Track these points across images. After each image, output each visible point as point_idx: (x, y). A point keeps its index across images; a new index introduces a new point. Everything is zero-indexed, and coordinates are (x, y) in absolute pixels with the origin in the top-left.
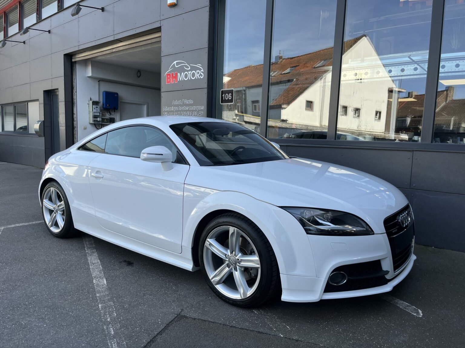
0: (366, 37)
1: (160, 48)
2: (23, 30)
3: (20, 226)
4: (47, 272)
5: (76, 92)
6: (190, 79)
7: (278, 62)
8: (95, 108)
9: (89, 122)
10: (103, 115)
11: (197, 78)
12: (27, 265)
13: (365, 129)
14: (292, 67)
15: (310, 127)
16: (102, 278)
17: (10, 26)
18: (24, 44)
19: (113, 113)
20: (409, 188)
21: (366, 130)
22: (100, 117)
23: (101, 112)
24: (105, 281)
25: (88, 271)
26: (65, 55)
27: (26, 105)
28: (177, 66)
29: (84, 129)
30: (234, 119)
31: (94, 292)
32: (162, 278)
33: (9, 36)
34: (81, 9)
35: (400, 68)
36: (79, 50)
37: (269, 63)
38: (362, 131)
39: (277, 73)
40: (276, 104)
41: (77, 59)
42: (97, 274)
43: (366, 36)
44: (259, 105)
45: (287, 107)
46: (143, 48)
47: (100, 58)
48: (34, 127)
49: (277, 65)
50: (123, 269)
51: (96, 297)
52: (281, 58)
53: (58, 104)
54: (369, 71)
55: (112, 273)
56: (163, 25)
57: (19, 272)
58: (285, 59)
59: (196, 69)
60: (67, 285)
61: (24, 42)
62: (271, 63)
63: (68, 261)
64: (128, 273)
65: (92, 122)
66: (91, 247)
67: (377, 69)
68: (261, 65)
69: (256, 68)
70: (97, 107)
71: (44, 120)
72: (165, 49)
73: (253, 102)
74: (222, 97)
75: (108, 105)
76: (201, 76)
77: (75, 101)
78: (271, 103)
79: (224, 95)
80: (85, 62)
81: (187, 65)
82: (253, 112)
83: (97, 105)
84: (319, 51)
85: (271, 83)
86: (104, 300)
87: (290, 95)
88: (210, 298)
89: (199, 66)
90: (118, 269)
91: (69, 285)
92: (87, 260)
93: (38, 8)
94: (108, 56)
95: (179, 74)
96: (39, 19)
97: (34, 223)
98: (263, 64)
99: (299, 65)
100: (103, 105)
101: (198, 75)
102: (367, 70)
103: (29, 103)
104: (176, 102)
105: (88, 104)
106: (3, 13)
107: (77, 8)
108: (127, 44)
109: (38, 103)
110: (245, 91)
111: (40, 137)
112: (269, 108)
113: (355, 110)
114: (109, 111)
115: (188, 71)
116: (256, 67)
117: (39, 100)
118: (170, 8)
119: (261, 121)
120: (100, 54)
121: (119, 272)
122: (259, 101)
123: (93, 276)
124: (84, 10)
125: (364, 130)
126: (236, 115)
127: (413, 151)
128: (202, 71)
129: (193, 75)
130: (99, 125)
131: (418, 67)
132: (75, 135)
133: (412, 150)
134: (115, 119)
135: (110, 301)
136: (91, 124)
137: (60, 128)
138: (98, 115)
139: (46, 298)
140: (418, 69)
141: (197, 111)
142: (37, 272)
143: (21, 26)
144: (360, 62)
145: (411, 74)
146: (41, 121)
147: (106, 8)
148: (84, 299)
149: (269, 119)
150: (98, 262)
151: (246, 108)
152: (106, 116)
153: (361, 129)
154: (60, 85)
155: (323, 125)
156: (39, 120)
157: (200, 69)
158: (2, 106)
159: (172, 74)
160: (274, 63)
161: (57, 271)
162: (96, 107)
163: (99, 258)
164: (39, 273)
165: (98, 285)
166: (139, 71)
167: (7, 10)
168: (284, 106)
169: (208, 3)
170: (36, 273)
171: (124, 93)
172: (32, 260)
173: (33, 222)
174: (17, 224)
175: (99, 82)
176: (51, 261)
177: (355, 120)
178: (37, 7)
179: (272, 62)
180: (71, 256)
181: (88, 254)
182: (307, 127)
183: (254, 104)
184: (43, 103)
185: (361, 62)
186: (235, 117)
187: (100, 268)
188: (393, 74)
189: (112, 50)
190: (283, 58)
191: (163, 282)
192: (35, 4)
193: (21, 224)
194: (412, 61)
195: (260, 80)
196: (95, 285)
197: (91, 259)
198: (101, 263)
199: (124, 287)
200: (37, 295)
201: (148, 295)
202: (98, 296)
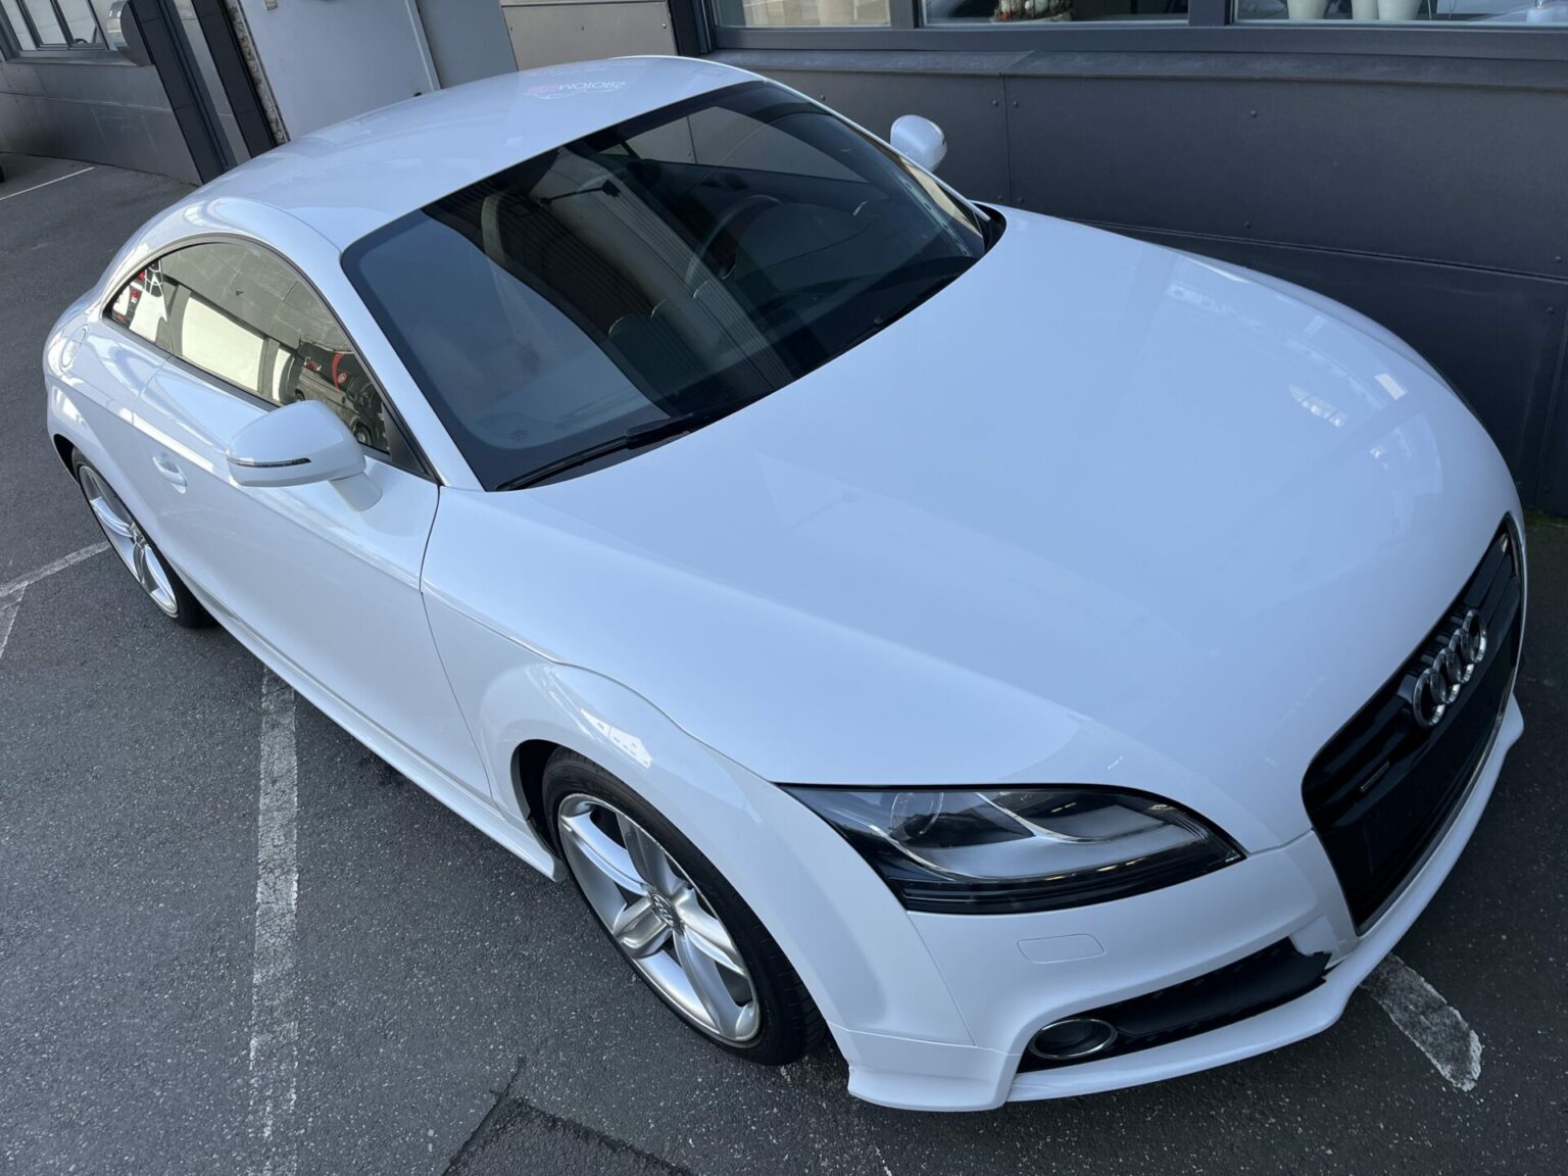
4: (123, 839)
12: (67, 806)
16: (289, 871)
24: (295, 886)
25: (249, 830)
29: (269, 9)
31: (248, 960)
42: (276, 842)
51: (251, 986)
55: (326, 832)
60: (171, 921)
63: (195, 771)
64: (379, 830)
86: (272, 1010)
90: (347, 810)
91: (175, 917)
92: (257, 757)
111: (140, 68)
121: (350, 823)
123: (262, 856)
132: (243, 45)
135: (289, 1015)
137: (185, 24)
139: (96, 1002)
142: (91, 844)
148: (212, 1006)
150: (290, 771)
161: (153, 836)
163: (297, 743)
164: (95, 851)
165: (266, 916)
170: (88, 850)
172: (87, 770)
176: (143, 774)
180: (211, 734)
181: (267, 720)
187: (293, 804)
191: (487, 881)
196: (258, 913)
197: (271, 753)
198: (298, 774)
199: (351, 922)
200: (73, 987)
201: (421, 969)
202: (256, 986)
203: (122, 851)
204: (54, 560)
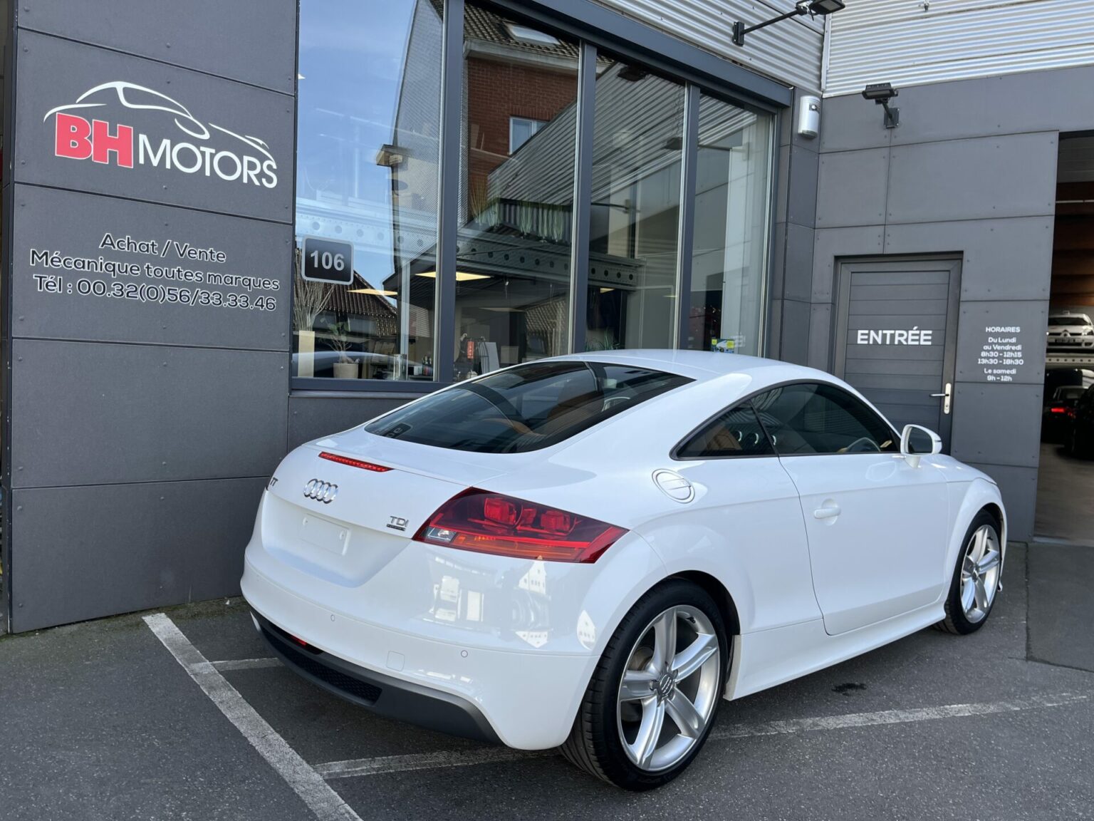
6: (206, 174)
11: (245, 181)
28: (129, 101)
59: (240, 148)
74: (310, 259)
76: (264, 181)
79: (314, 254)
81: (191, 118)
89: (255, 143)
95: (143, 138)
101: (252, 173)
104: (124, 243)
115: (196, 142)
128: (270, 166)
129: (227, 165)
141: (248, 293)
157: (261, 157)
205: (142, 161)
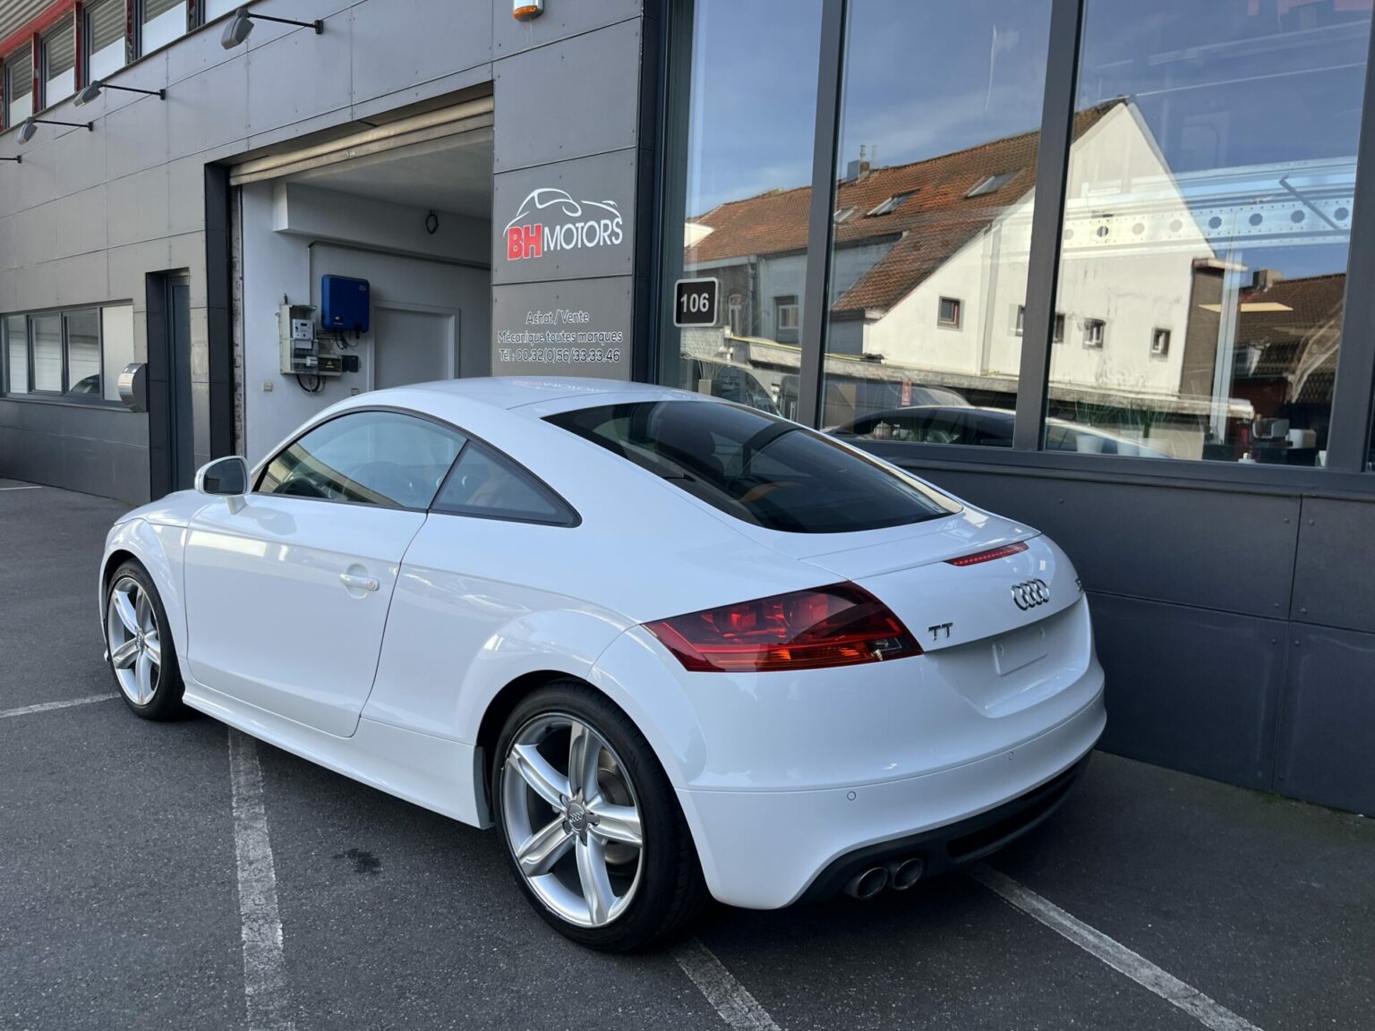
0: (1126, 105)
1: (489, 148)
2: (88, 89)
3: (45, 712)
4: (101, 889)
5: (242, 279)
6: (579, 246)
7: (857, 179)
8: (299, 326)
9: (281, 370)
10: (322, 348)
11: (601, 244)
12: (41, 863)
13: (1119, 385)
14: (900, 196)
15: (949, 376)
16: (272, 922)
17: (52, 77)
18: (90, 133)
19: (352, 342)
20: (1286, 618)
21: (1123, 388)
22: (314, 353)
23: (316, 341)
24: (280, 932)
25: (229, 893)
26: (209, 166)
27: (96, 314)
28: (540, 204)
29: (265, 391)
30: (721, 355)
31: (239, 978)
32: (465, 926)
33: (49, 105)
34: (252, 25)
35: (1248, 212)
36: (249, 151)
37: (829, 185)
38: (1110, 389)
39: (852, 215)
40: (849, 307)
41: (245, 180)
42: (257, 902)
43: (1127, 101)
44: (797, 309)
45: (881, 318)
46: (442, 147)
47: (313, 175)
48: (120, 381)
49: (852, 190)
50: (344, 884)
51: (243, 995)
52: (864, 166)
53: (188, 313)
54: (1146, 221)
55: (306, 898)
56: (499, 76)
57: (13, 888)
58: (877, 170)
59: (599, 214)
60: (156, 947)
61: (90, 126)
62: (837, 184)
63: (170, 850)
64: (359, 901)
65: (288, 369)
66: (250, 797)
67: (1172, 215)
68: (805, 188)
69: (790, 199)
70: (305, 325)
71: (146, 362)
72: (505, 154)
73: (780, 300)
74: (680, 305)
75: (337, 318)
76: (613, 238)
77: (238, 304)
78: (835, 305)
79: (684, 299)
80: (269, 188)
81: (571, 201)
82: (777, 329)
83: (305, 318)
84: (981, 148)
85: (836, 244)
86: (267, 1013)
87: (891, 280)
88: (620, 1010)
89: (608, 205)
90: (326, 886)
91: (161, 945)
92: (233, 846)
93: (130, 21)
94: (337, 171)
95: (547, 229)
96: (136, 57)
97: (88, 701)
98: (810, 184)
99: (919, 190)
100: (323, 317)
101: (606, 234)
102: (1139, 219)
103: (106, 310)
104: (538, 319)
105: (276, 314)
106: (30, 36)
107: (242, 22)
108: (392, 134)
109: (129, 309)
110: (754, 266)
111: (134, 414)
112: (827, 318)
113: (1090, 325)
114: (341, 336)
115: (574, 221)
116: (789, 196)
117: (134, 301)
118: (523, 23)
119: (803, 361)
120: (312, 164)
121: (330, 895)
122: (797, 296)
123: (243, 910)
124: (260, 30)
125: (1116, 387)
126: (728, 342)
127: (1301, 497)
128: (618, 223)
129: (591, 234)
130: (310, 380)
131: (1306, 210)
132: (237, 409)
133: (1299, 493)
134: (361, 359)
135: (285, 1017)
136: (286, 375)
137: (194, 386)
138: (308, 350)
139: (81, 995)
140: (1306, 216)
141: (602, 347)
142: (69, 889)
143: (82, 78)
144: (1119, 191)
145: (1284, 231)
146: (139, 364)
147: (329, 24)
148: (205, 1006)
149: (829, 353)
150: (265, 857)
151: (756, 317)
152: (332, 352)
153: (1106, 384)
154: (192, 258)
155: (991, 371)
156: (133, 362)
157: (612, 217)
158: (28, 317)
159: (527, 229)
160: (845, 184)
161: (132, 889)
162: (302, 325)
163: (271, 840)
164: (73, 894)
165: (253, 950)
166: (431, 215)
167: (43, 27)
168: (870, 314)
169: (638, 9)
170: (66, 893)
171: (386, 281)
172: (61, 841)
173: (85, 696)
174: (35, 703)
175: (310, 246)
176: (118, 849)
177: (1089, 355)
178: (129, 18)
179: (840, 181)
180: (184, 828)
181: (239, 825)
182: (942, 379)
183: (781, 307)
184: (145, 309)
185: (1122, 193)
186: (722, 349)
187: (271, 879)
188: (1223, 230)
189: (346, 152)
190: (871, 167)
191: (469, 940)
192: (123, 10)
193: (47, 707)
194: (1286, 191)
195: (800, 233)
196: (244, 947)
197: (246, 844)
198: (274, 860)
199: (339, 959)
200: (56, 983)
201: (414, 994)
202: (248, 996)
203: (101, 897)
204: (18, 707)
205: (546, 250)
